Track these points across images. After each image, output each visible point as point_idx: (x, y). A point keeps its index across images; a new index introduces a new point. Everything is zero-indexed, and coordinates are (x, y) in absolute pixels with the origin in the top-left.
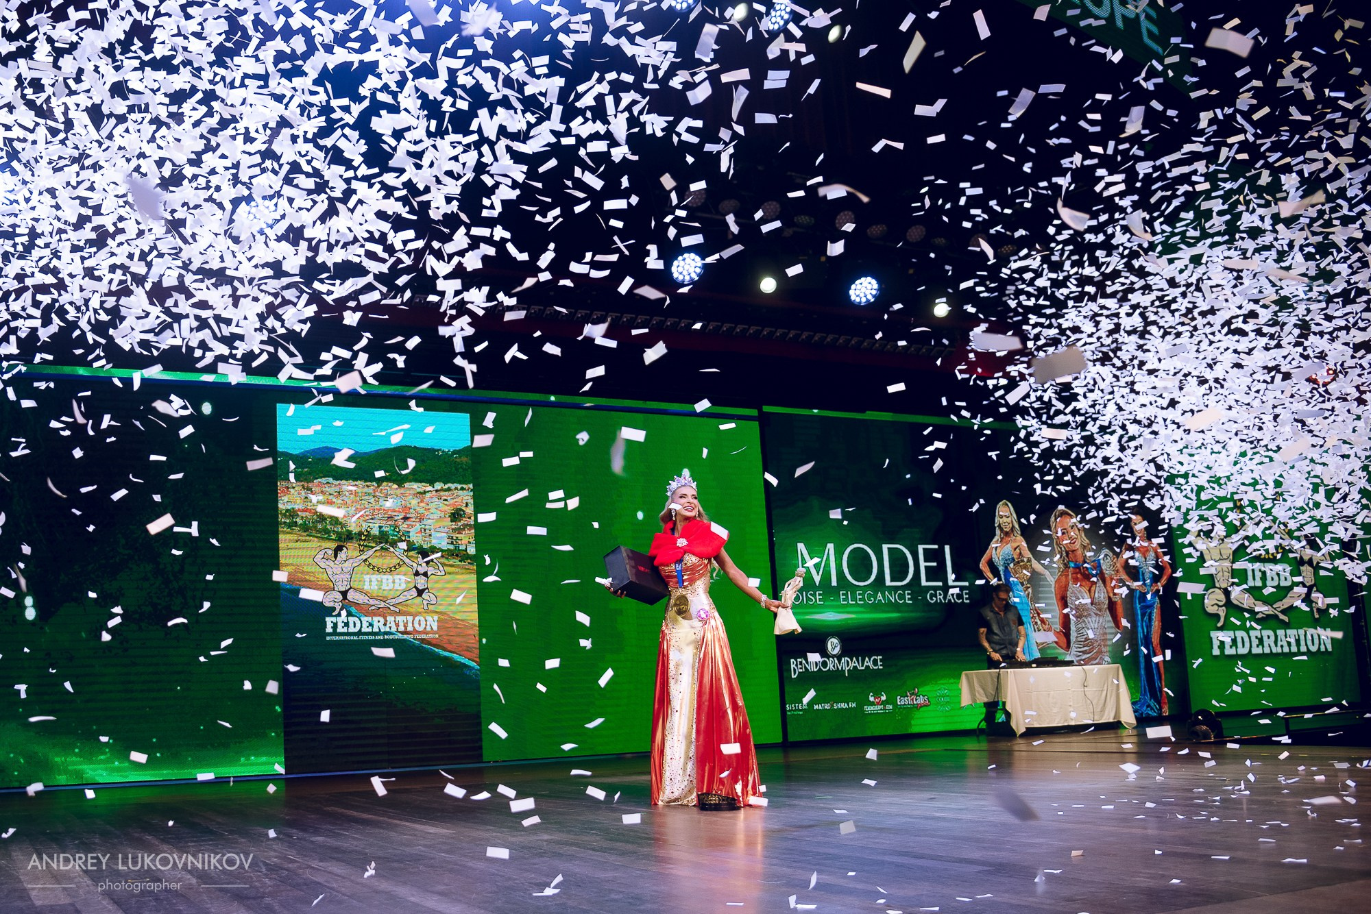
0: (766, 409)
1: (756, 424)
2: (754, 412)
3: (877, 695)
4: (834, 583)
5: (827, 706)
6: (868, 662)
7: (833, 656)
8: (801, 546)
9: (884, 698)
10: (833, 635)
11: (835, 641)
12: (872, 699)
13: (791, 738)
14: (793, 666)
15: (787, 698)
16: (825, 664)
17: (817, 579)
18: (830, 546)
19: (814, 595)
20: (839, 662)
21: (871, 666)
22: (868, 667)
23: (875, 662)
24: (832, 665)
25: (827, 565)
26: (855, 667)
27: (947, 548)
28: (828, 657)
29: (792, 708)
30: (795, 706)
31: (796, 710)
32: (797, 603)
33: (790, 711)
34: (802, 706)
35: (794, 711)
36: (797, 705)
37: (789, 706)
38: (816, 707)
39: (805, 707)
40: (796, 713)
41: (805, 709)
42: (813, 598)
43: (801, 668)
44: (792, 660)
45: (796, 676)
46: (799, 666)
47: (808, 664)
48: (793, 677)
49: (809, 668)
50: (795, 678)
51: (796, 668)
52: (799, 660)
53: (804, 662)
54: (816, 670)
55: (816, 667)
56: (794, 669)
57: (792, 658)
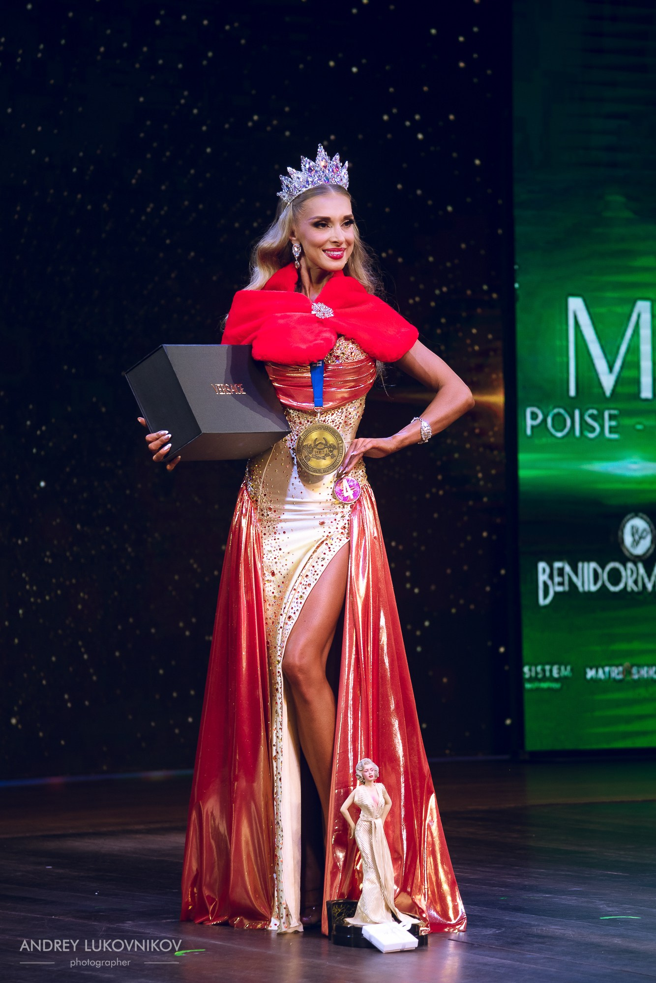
4: (647, 392)
5: (616, 673)
7: (635, 560)
8: (576, 304)
10: (638, 510)
11: (640, 524)
13: (534, 743)
15: (526, 651)
17: (608, 381)
18: (643, 308)
19: (600, 419)
25: (634, 348)
28: (624, 560)
29: (537, 673)
30: (544, 671)
31: (544, 679)
32: (559, 435)
33: (531, 680)
34: (559, 669)
35: (540, 680)
36: (547, 668)
37: (530, 670)
38: (590, 674)
39: (566, 672)
40: (545, 685)
41: (566, 678)
42: (596, 425)
43: (561, 584)
44: (542, 565)
45: (548, 601)
46: (557, 579)
47: (576, 573)
48: (542, 602)
49: (578, 583)
50: (545, 607)
51: (549, 583)
52: (557, 565)
53: (568, 569)
54: (593, 588)
55: (595, 582)
56: (545, 584)
57: (542, 560)
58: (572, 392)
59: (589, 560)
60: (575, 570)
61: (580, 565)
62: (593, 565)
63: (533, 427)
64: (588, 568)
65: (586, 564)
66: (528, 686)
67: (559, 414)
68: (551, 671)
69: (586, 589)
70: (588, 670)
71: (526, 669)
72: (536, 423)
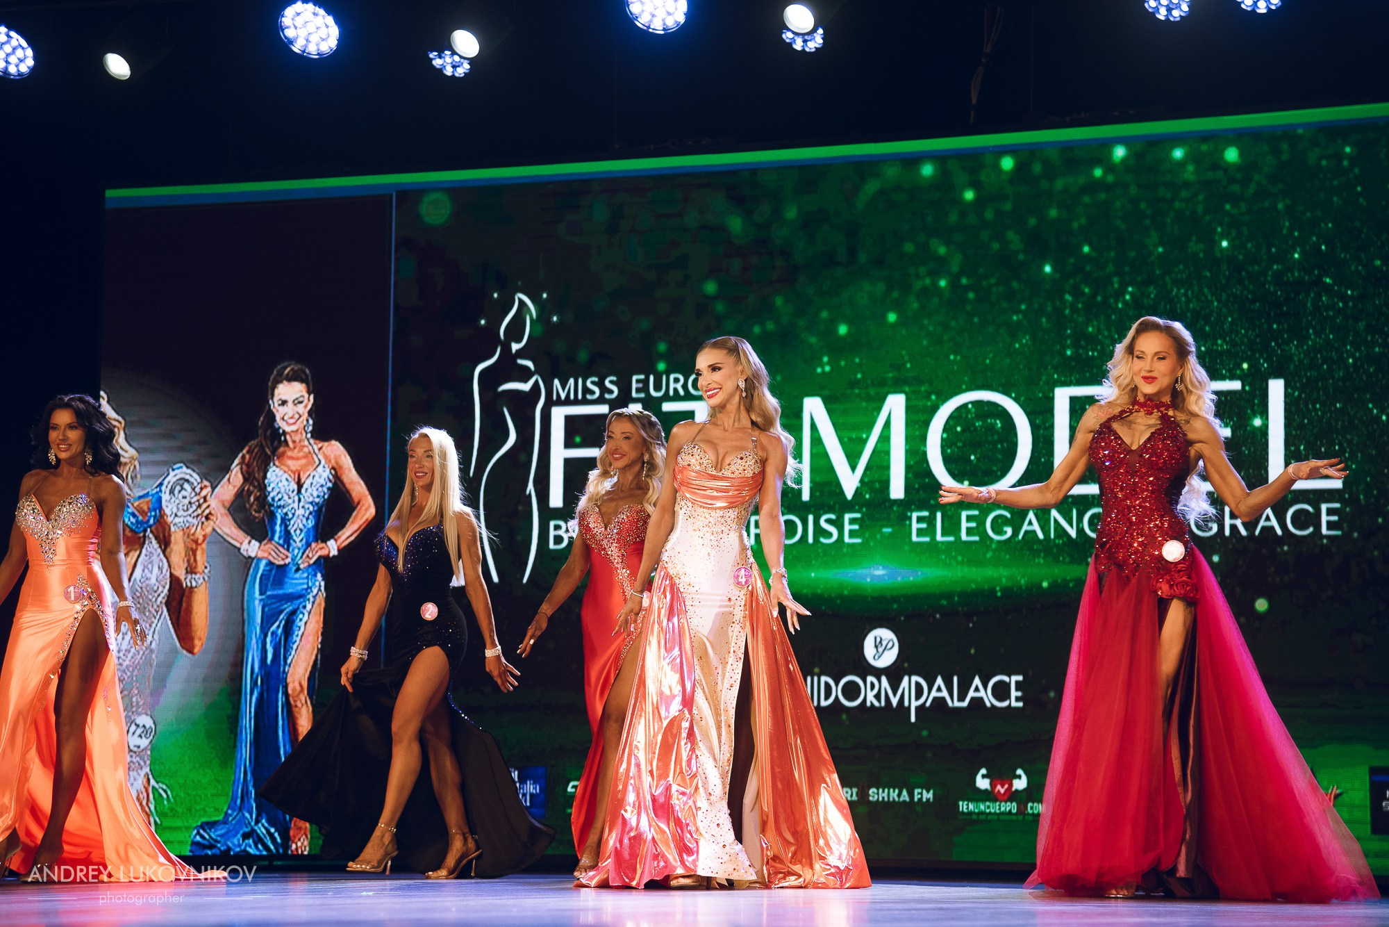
3: (1001, 774)
4: (898, 492)
6: (980, 691)
7: (878, 673)
9: (1020, 784)
10: (884, 619)
11: (886, 634)
12: (983, 783)
16: (851, 691)
17: (850, 482)
18: (897, 400)
19: (838, 524)
20: (895, 687)
21: (989, 700)
22: (977, 702)
23: (1001, 691)
25: (882, 446)
26: (939, 702)
27: (1276, 388)
28: (863, 673)
42: (833, 530)
58: (806, 497)
59: (819, 674)
62: (825, 678)
64: (819, 682)
65: (816, 677)
69: (816, 703)
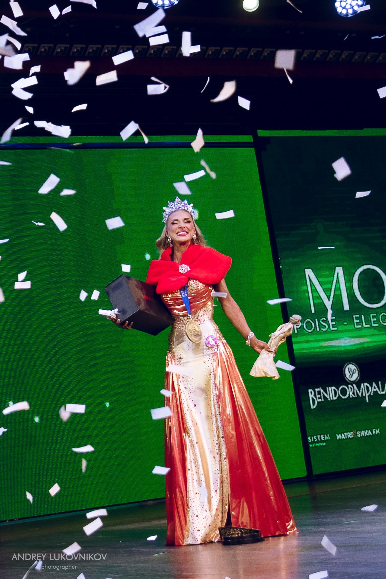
0: (261, 133)
1: (252, 150)
2: (248, 139)
4: (346, 307)
5: (350, 435)
7: (352, 383)
8: (309, 272)
10: (350, 360)
11: (352, 367)
13: (316, 471)
14: (311, 396)
15: (308, 430)
16: (344, 392)
17: (328, 304)
18: (339, 270)
20: (359, 388)
24: (351, 392)
25: (338, 289)
26: (376, 393)
28: (347, 384)
29: (314, 439)
30: (317, 438)
31: (318, 442)
32: (310, 331)
33: (312, 443)
34: (324, 436)
35: (316, 442)
36: (319, 436)
37: (311, 439)
38: (339, 437)
39: (327, 437)
40: (318, 444)
41: (327, 440)
42: (326, 325)
43: (320, 398)
44: (310, 391)
45: (315, 407)
46: (318, 396)
47: (326, 393)
48: (312, 407)
49: (328, 397)
50: (314, 409)
51: (314, 398)
52: (317, 390)
53: (322, 391)
54: (335, 398)
55: (335, 396)
56: (313, 399)
57: (310, 389)
58: (313, 312)
59: (331, 386)
60: (326, 391)
61: (327, 388)
62: (333, 388)
63: (297, 329)
64: (331, 389)
65: (330, 388)
66: (311, 446)
67: (308, 322)
68: (320, 438)
69: (332, 399)
70: (337, 435)
71: (309, 438)
72: (298, 327)
